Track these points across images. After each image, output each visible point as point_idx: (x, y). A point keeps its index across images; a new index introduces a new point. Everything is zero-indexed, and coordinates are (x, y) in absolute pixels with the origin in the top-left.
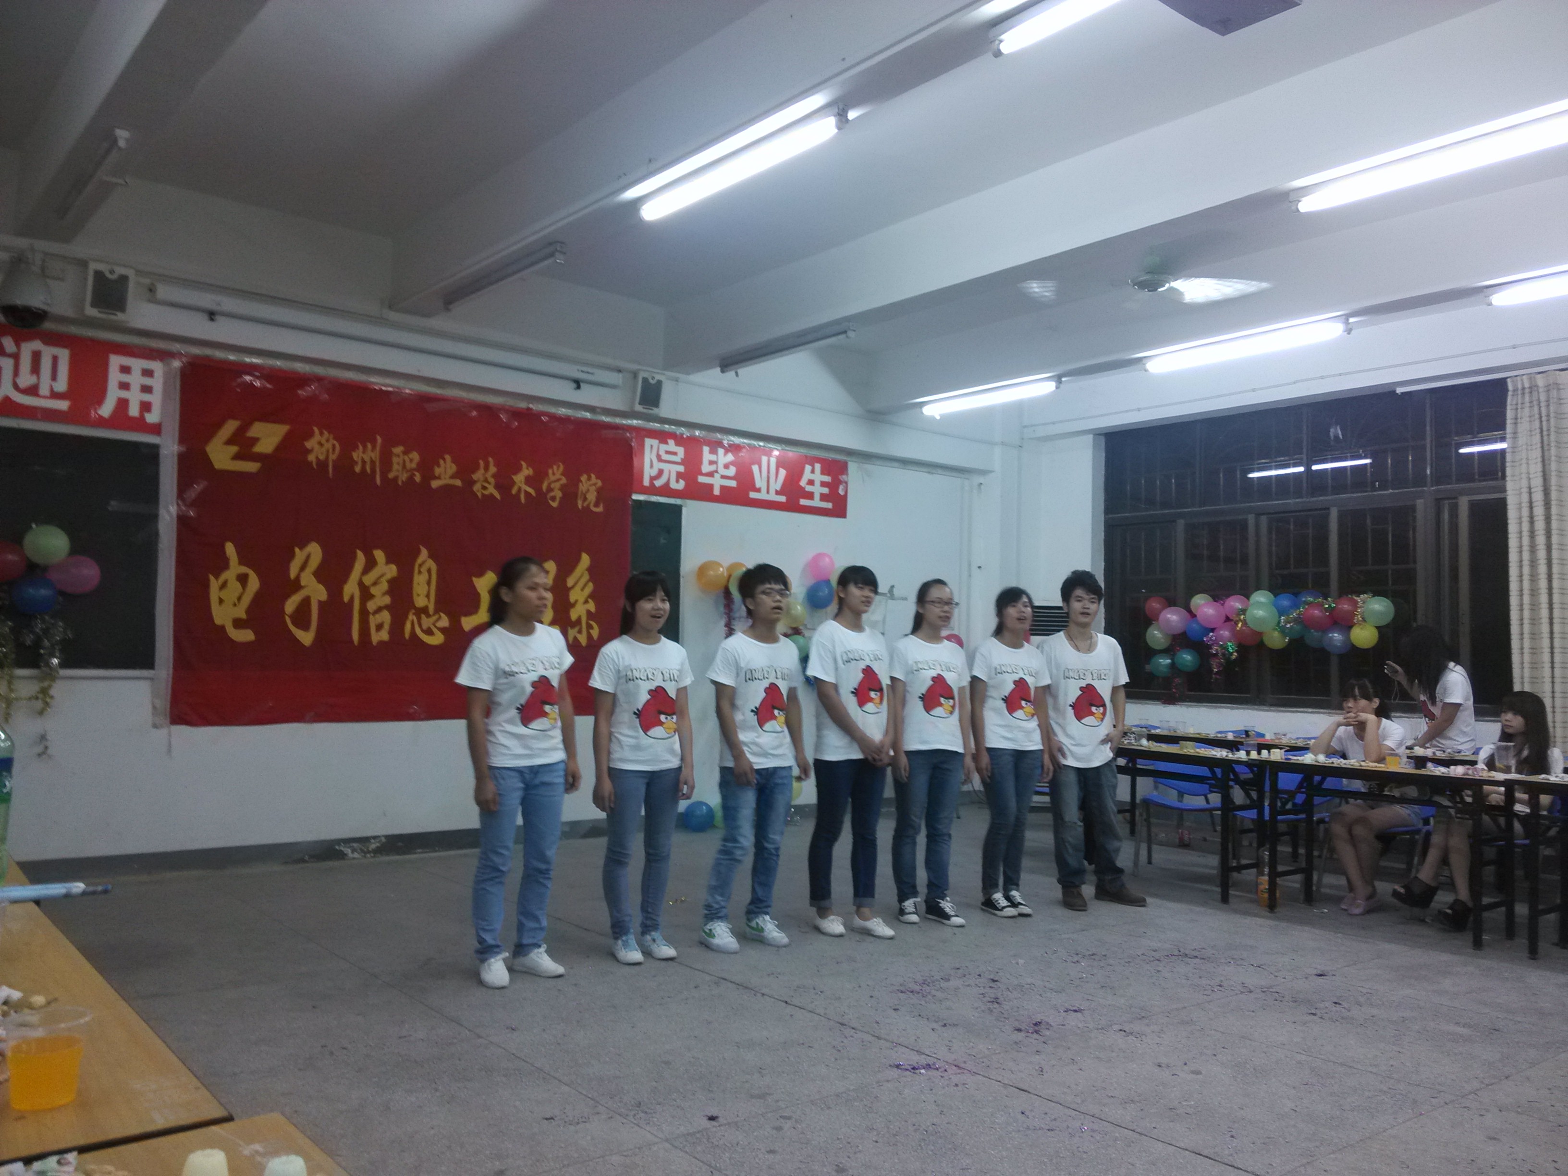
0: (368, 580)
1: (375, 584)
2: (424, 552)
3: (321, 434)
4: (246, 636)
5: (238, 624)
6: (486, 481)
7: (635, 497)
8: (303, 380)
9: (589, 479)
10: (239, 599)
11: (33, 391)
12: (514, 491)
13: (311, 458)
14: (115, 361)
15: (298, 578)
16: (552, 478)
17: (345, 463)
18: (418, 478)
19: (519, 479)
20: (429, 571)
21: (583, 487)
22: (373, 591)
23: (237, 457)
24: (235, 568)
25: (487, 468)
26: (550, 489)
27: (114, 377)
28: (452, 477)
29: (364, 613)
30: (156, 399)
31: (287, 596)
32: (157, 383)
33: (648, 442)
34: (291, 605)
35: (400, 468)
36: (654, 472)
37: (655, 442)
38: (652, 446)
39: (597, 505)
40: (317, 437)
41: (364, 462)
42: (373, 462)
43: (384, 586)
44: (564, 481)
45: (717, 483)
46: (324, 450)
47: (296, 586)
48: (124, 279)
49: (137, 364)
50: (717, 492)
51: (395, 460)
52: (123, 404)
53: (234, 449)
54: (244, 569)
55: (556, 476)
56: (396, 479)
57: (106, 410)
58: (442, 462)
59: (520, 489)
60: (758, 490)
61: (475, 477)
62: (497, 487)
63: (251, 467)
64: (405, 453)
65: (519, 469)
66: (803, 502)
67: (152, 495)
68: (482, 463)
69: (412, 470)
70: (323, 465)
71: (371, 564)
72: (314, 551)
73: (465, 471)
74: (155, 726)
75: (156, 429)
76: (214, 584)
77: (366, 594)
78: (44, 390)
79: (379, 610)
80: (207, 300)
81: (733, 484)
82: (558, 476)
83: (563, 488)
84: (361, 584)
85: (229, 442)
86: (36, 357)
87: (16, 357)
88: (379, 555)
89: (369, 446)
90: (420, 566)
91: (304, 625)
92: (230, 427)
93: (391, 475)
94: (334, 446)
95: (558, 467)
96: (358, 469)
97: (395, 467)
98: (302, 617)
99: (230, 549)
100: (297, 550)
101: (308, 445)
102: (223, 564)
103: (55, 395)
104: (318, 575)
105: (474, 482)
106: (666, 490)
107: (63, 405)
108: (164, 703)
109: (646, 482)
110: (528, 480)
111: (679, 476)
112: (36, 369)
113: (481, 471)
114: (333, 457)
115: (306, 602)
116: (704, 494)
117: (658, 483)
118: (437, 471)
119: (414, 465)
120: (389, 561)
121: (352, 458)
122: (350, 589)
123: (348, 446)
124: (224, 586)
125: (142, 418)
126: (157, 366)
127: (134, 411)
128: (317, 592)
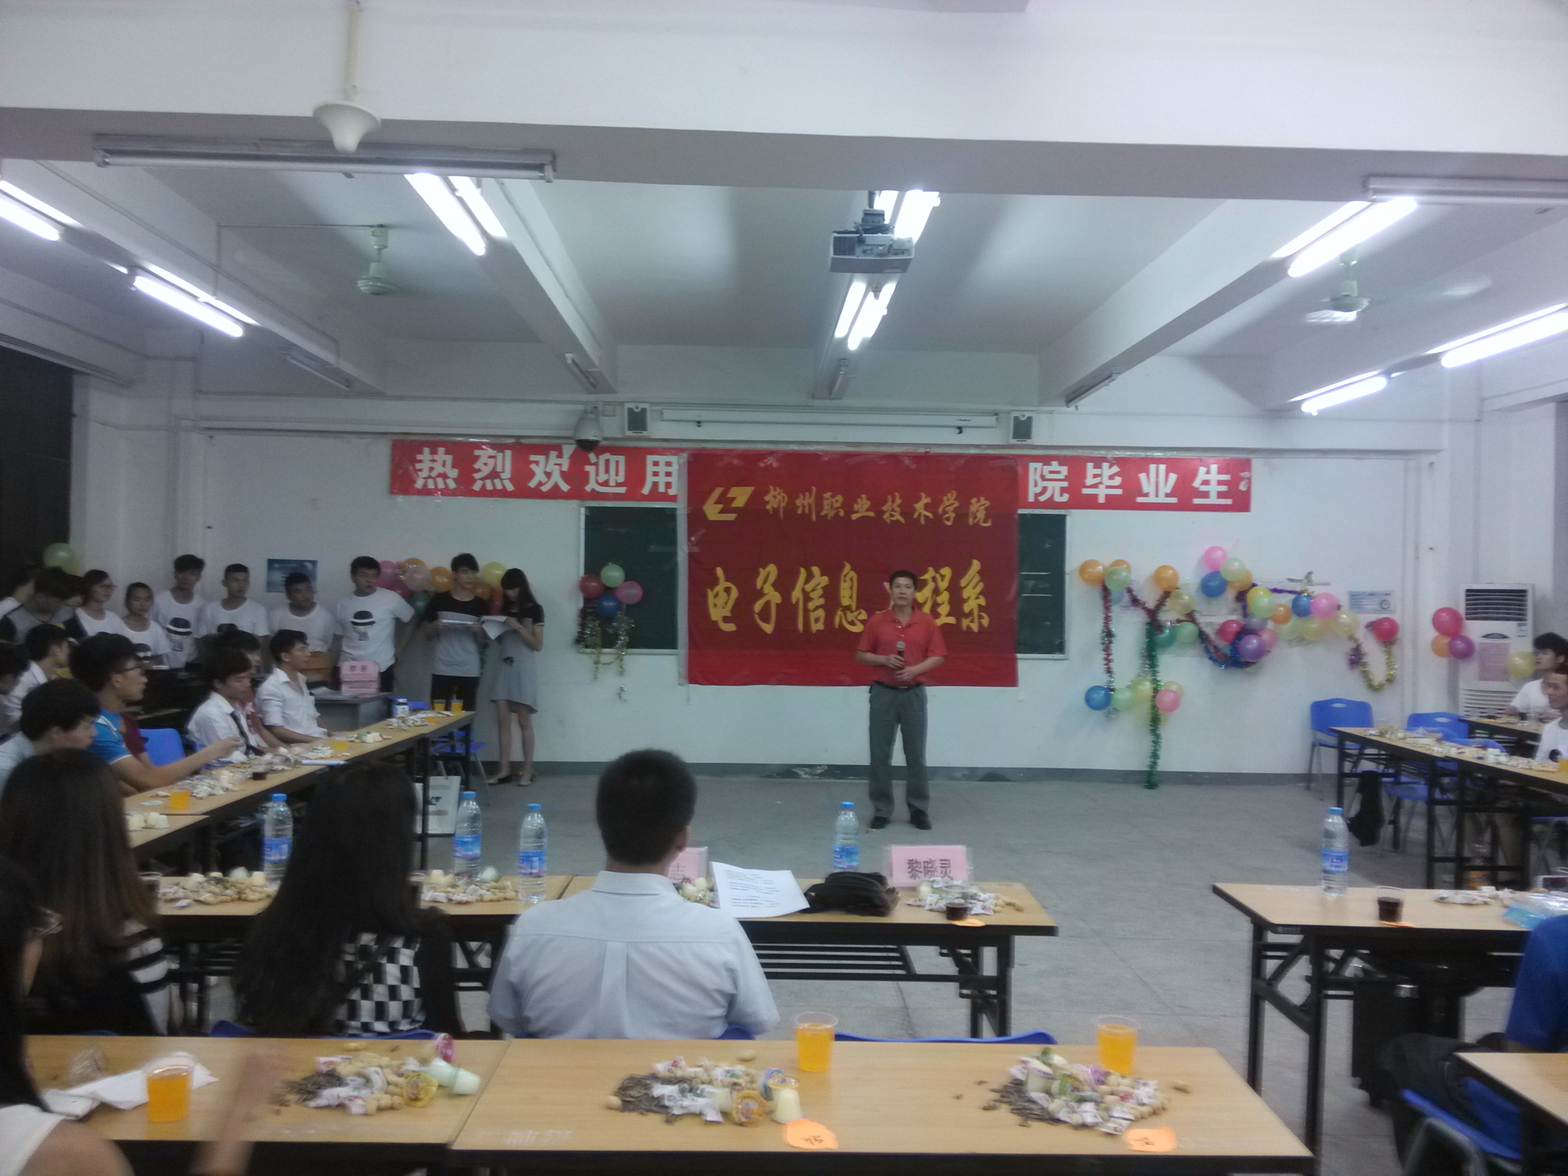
0: (808, 588)
1: (813, 590)
2: (848, 567)
3: (775, 490)
4: (730, 627)
5: (726, 619)
6: (893, 510)
7: (1021, 511)
8: (761, 456)
9: (978, 501)
10: (726, 603)
11: (606, 484)
12: (916, 516)
13: (769, 507)
14: (650, 459)
15: (762, 588)
16: (947, 503)
17: (791, 508)
18: (842, 513)
19: (919, 506)
20: (851, 579)
21: (973, 509)
22: (812, 595)
23: (722, 511)
24: (723, 584)
25: (893, 501)
26: (945, 512)
27: (650, 469)
28: (868, 510)
29: (806, 611)
30: (673, 480)
31: (755, 601)
32: (674, 469)
33: (1032, 466)
34: (758, 606)
35: (829, 507)
36: (1038, 490)
37: (1039, 465)
38: (1036, 469)
39: (985, 522)
40: (772, 493)
41: (804, 506)
42: (810, 506)
43: (819, 592)
44: (957, 504)
45: (1102, 493)
46: (777, 500)
47: (760, 594)
48: (644, 410)
49: (662, 459)
50: (1102, 500)
51: (825, 502)
52: (655, 485)
53: (720, 506)
54: (728, 584)
55: (950, 502)
56: (826, 515)
57: (646, 490)
58: (859, 500)
59: (920, 514)
60: (1146, 495)
61: (884, 508)
62: (902, 514)
63: (731, 517)
64: (833, 496)
65: (919, 499)
66: (1196, 501)
67: (672, 541)
68: (890, 497)
69: (838, 508)
70: (776, 510)
71: (810, 577)
72: (772, 569)
73: (877, 505)
74: (680, 685)
75: (673, 499)
76: (710, 594)
77: (807, 598)
78: (612, 483)
79: (817, 608)
80: (693, 414)
81: (1119, 492)
82: (952, 501)
83: (956, 510)
84: (804, 591)
85: (717, 502)
86: (607, 462)
87: (596, 464)
88: (815, 570)
89: (807, 494)
90: (845, 576)
91: (766, 620)
92: (718, 491)
93: (823, 514)
94: (783, 497)
95: (952, 494)
96: (799, 511)
97: (826, 507)
98: (765, 615)
99: (719, 571)
100: (761, 570)
101: (767, 498)
102: (715, 582)
103: (619, 485)
104: (776, 586)
105: (883, 512)
106: (1050, 503)
107: (622, 490)
108: (684, 670)
109: (1031, 499)
110: (927, 507)
111: (1063, 490)
112: (607, 471)
113: (889, 503)
114: (783, 505)
115: (767, 605)
116: (1091, 503)
117: (1042, 499)
118: (856, 507)
119: (839, 505)
120: (822, 574)
121: (795, 504)
122: (796, 595)
123: (792, 496)
124: (716, 595)
125: (666, 493)
126: (673, 459)
127: (662, 489)
128: (773, 597)
